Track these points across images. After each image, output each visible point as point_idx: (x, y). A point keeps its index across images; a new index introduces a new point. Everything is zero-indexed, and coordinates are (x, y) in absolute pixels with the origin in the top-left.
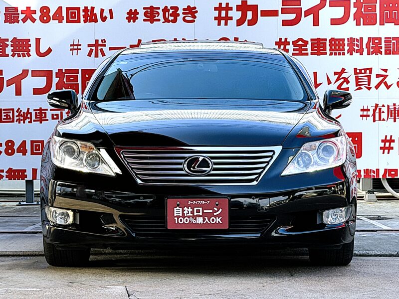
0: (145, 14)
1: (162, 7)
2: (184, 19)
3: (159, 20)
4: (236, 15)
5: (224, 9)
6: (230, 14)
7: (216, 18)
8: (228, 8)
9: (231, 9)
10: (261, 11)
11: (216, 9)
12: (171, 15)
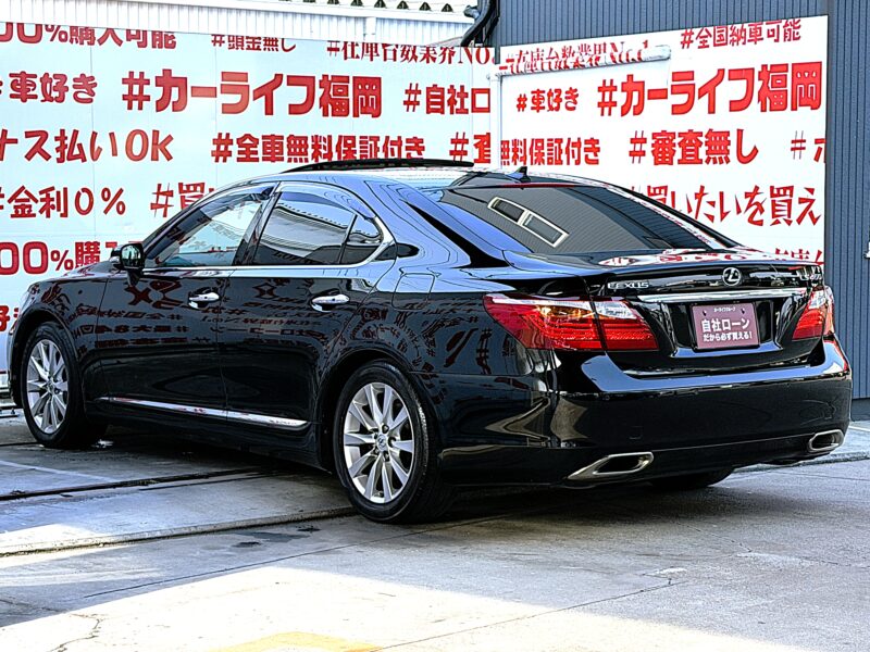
0: (13, 85)
1: (40, 75)
2: (75, 96)
3: (35, 97)
4: (155, 92)
5: (136, 82)
6: (147, 90)
7: (124, 98)
8: (143, 81)
9: (148, 82)
10: (192, 87)
11: (124, 81)
12: (54, 89)
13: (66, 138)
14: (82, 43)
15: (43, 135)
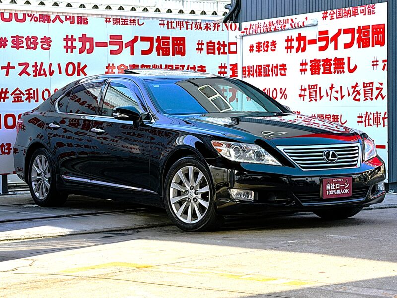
0: (13, 42)
1: (25, 37)
2: (42, 46)
3: (23, 47)
4: (78, 45)
5: (70, 40)
6: (75, 44)
7: (64, 47)
8: (73, 39)
9: (75, 40)
10: (96, 42)
11: (64, 39)
12: (32, 43)
13: (37, 66)
14: (44, 22)
15: (27, 65)
